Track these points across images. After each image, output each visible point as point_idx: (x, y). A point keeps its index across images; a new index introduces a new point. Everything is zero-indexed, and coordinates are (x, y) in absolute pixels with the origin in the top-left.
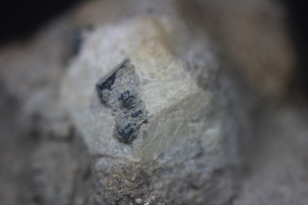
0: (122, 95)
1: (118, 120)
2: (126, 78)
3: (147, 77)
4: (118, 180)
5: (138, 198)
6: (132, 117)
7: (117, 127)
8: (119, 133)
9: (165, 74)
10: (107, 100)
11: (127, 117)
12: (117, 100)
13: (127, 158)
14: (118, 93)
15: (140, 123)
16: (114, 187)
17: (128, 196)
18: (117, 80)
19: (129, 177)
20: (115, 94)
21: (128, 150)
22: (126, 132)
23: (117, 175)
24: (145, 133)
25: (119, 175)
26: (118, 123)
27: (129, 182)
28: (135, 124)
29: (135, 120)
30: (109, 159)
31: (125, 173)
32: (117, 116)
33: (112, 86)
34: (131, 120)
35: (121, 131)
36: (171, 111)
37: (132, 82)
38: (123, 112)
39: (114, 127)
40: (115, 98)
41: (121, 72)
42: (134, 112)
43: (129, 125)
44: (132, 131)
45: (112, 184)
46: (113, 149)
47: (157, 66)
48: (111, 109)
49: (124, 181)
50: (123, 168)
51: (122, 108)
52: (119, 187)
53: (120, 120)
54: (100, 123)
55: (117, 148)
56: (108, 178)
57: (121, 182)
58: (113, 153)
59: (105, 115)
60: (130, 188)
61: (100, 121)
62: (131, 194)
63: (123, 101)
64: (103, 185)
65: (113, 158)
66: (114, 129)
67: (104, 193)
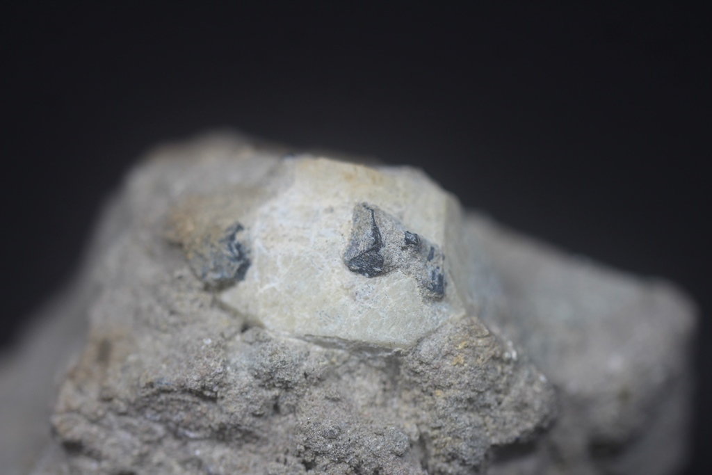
0: (406, 239)
1: (418, 276)
2: (386, 222)
3: (396, 210)
4: (471, 347)
5: (504, 352)
6: (430, 261)
7: (424, 285)
8: (432, 290)
9: (405, 196)
10: (390, 261)
11: (426, 265)
12: (402, 251)
14: (398, 243)
15: (441, 262)
16: (470, 360)
18: (381, 230)
19: (479, 333)
20: (393, 246)
21: (446, 307)
22: (436, 283)
23: (463, 344)
24: (450, 272)
25: (466, 341)
26: (421, 279)
27: (484, 339)
28: (438, 268)
29: (435, 263)
30: (433, 336)
31: (471, 333)
32: (415, 271)
33: (383, 241)
34: (432, 265)
35: (432, 287)
37: (394, 222)
38: (419, 261)
39: (418, 289)
40: (397, 251)
42: (428, 253)
43: (433, 273)
44: (441, 278)
45: (465, 358)
46: (431, 318)
47: (391, 192)
48: (399, 270)
49: (477, 343)
50: (465, 329)
51: (414, 257)
52: (475, 355)
53: (421, 274)
54: (391, 301)
55: (435, 314)
56: (451, 357)
57: (474, 348)
58: (434, 324)
59: (395, 284)
60: (491, 345)
61: (390, 299)
62: (495, 352)
63: (413, 245)
64: (451, 371)
65: (437, 330)
66: (420, 291)
67: (459, 380)
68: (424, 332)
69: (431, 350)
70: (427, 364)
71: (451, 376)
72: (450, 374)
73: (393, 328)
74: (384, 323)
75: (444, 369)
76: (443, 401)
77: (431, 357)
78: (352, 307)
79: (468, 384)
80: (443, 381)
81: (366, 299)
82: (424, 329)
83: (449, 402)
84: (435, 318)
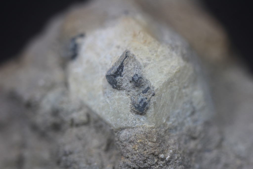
0: (133, 78)
1: (132, 98)
2: (131, 65)
4: (143, 144)
5: (161, 154)
6: (143, 93)
7: (133, 104)
8: (136, 108)
9: (157, 56)
10: (121, 84)
11: (139, 94)
12: (129, 83)
13: (144, 126)
14: (129, 77)
15: (150, 97)
16: (141, 150)
17: (153, 154)
18: (125, 68)
19: (151, 139)
20: (126, 78)
22: (141, 105)
23: (141, 140)
24: (155, 103)
25: (143, 140)
26: (133, 100)
27: (152, 143)
28: (146, 98)
29: (146, 95)
30: (130, 130)
31: (147, 137)
32: (131, 95)
33: (122, 73)
34: (143, 96)
35: (137, 106)
36: (169, 83)
37: (136, 67)
38: (136, 91)
39: (130, 104)
40: (127, 81)
41: (127, 61)
42: (144, 89)
43: (142, 100)
44: (145, 104)
45: (138, 148)
46: (132, 121)
47: (150, 51)
48: (124, 91)
49: (148, 143)
50: (144, 134)
51: (134, 88)
52: (144, 149)
53: (134, 98)
54: (116, 104)
55: (135, 120)
56: (133, 144)
57: (145, 145)
58: (133, 124)
59: (121, 96)
60: (154, 148)
61: (116, 103)
62: (155, 152)
63: (134, 82)
64: (130, 151)
65: (133, 128)
66: (131, 106)
67: (132, 157)
68: (125, 126)
69: (126, 136)
70: (121, 142)
71: (130, 153)
72: (129, 152)
73: (112, 117)
74: (110, 113)
75: (127, 148)
76: (122, 163)
77: (124, 139)
78: (102, 98)
79: (135, 161)
80: (125, 154)
81: (108, 97)
82: (126, 124)
83: (124, 165)
84: (134, 122)
